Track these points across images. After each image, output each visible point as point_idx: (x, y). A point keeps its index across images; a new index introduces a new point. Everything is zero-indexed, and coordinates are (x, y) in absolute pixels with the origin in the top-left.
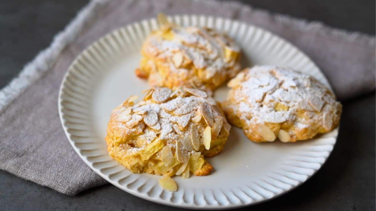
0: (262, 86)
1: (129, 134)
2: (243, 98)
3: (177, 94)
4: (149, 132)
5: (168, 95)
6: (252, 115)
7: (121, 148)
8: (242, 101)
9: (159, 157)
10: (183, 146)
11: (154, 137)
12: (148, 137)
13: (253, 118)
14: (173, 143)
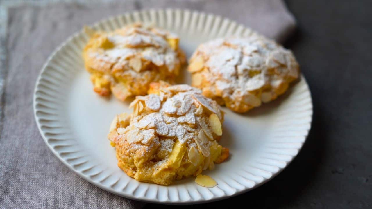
0: (229, 60)
1: (150, 151)
2: (217, 77)
3: (165, 96)
4: (165, 141)
5: (158, 100)
6: (233, 89)
7: (146, 168)
8: (217, 80)
9: (186, 160)
10: (201, 141)
11: (173, 144)
12: (167, 146)
13: (236, 92)
14: (192, 142)
